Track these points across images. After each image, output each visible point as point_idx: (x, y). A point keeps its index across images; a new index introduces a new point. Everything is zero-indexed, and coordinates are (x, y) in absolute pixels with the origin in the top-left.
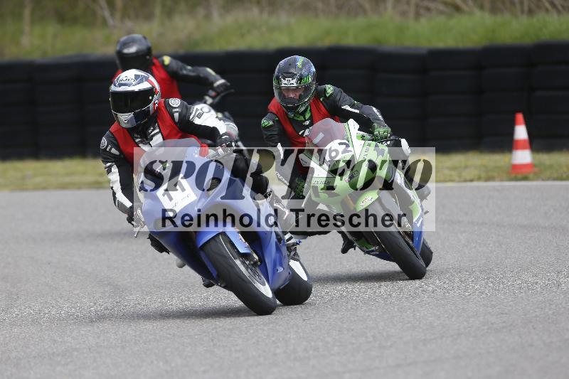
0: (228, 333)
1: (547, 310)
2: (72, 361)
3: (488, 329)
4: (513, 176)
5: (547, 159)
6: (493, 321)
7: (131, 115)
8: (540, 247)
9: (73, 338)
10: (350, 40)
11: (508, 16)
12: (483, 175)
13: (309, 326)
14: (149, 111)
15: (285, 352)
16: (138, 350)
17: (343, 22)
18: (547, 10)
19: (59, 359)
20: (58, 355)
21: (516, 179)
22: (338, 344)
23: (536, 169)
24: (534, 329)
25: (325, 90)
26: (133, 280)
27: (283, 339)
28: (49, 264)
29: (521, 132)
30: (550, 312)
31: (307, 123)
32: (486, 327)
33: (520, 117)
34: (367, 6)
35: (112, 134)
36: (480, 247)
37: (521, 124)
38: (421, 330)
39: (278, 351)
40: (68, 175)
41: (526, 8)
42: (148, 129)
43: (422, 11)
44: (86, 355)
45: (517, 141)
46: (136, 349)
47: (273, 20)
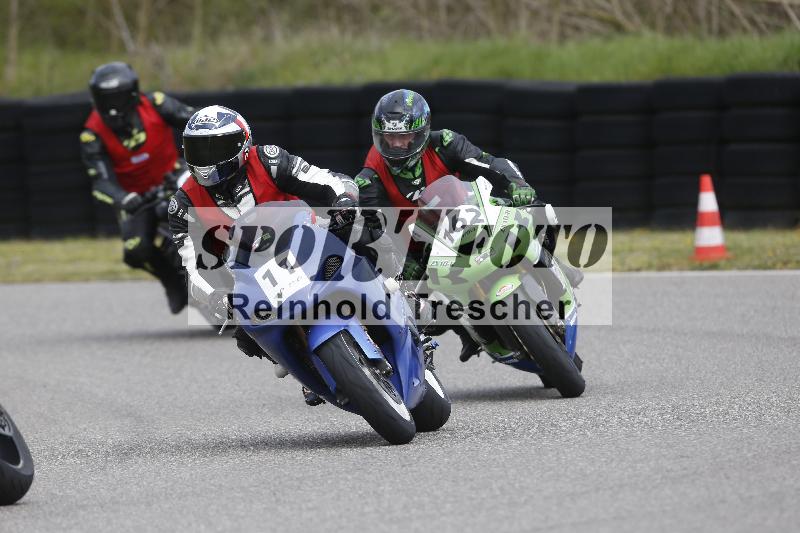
0: (296, 483)
1: (745, 452)
2: (76, 524)
3: (662, 479)
4: (697, 263)
5: (744, 239)
6: (669, 467)
7: (213, 168)
8: (735, 363)
9: (78, 491)
10: (468, 73)
11: (689, 39)
12: (655, 262)
13: (410, 474)
14: (237, 163)
15: (377, 511)
16: (170, 508)
17: (458, 47)
18: (744, 30)
19: (59, 521)
20: (58, 515)
21: (702, 268)
22: (452, 499)
23: (729, 254)
24: (728, 478)
25: (442, 137)
26: (163, 410)
27: (374, 492)
28: (45, 386)
29: (708, 202)
30: (749, 455)
31: (417, 182)
32: (660, 476)
33: (707, 180)
34: (492, 23)
35: (186, 194)
36: (651, 363)
37: (708, 190)
38: (568, 480)
39: (367, 509)
40: (72, 261)
41: (715, 26)
42: (235, 186)
43: (569, 32)
44: (96, 515)
45: (703, 214)
46: (167, 506)
47: (360, 44)
